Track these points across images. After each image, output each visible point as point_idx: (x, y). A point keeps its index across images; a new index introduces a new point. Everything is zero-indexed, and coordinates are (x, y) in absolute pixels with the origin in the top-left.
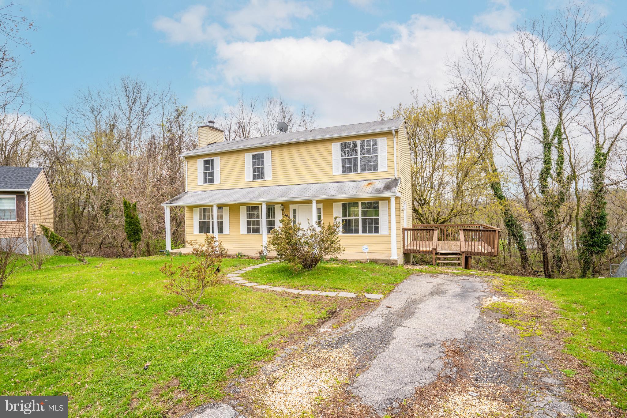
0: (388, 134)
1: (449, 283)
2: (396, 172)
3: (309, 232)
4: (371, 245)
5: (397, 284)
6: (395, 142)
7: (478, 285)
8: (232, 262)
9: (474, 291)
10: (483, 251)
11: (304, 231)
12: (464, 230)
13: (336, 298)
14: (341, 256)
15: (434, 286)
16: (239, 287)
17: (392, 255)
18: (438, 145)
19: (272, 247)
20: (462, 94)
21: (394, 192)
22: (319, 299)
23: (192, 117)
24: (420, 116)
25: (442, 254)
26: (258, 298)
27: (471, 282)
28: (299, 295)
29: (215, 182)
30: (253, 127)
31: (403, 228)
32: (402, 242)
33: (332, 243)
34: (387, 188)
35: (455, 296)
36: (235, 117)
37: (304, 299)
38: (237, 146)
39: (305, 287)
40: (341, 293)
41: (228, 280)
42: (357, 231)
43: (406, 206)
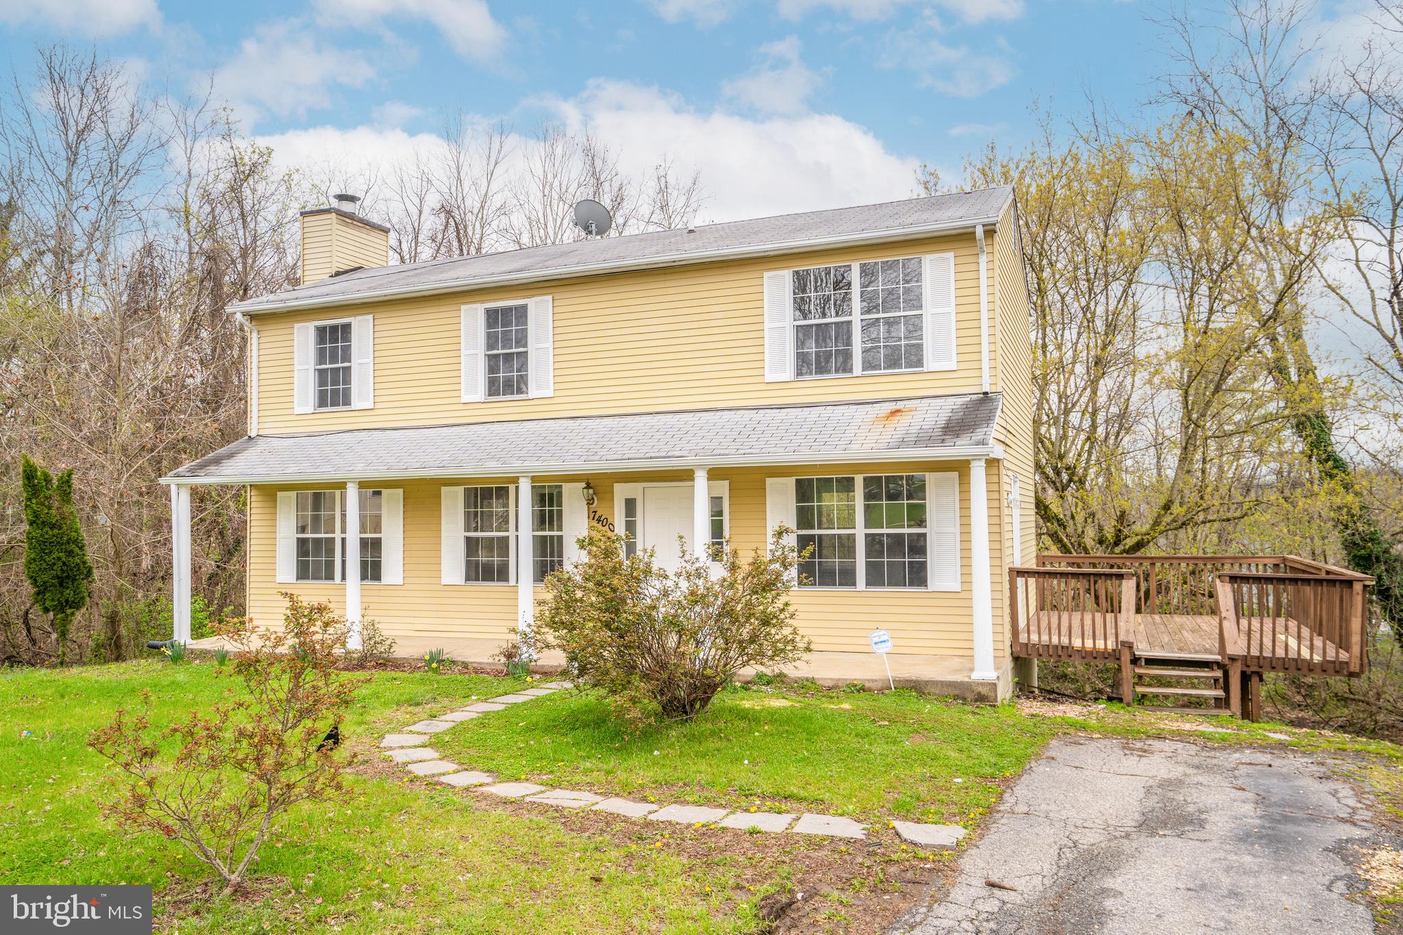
0: (961, 238)
1: (1201, 779)
2: (986, 372)
3: (684, 585)
4: (899, 626)
5: (1005, 780)
6: (983, 266)
7: (1318, 792)
8: (406, 684)
9: (1313, 819)
10: (1305, 653)
11: (666, 577)
12: (1233, 579)
13: (787, 840)
14: (794, 670)
15: (1148, 790)
16: (422, 791)
17: (977, 664)
18: (1116, 288)
19: (550, 636)
20: (1197, 113)
21: (983, 443)
22: (722, 843)
23: (289, 189)
24: (1058, 187)
25: (1151, 662)
26: (491, 841)
27: (1285, 777)
28: (648, 824)
29: (356, 403)
30: (494, 224)
31: (1011, 570)
32: (1007, 619)
33: (766, 622)
34: (955, 428)
35: (1245, 838)
36: (433, 190)
37: (668, 845)
38: (433, 278)
39: (673, 792)
40: (807, 817)
41: (385, 760)
42: (848, 578)
43: (1019, 491)
